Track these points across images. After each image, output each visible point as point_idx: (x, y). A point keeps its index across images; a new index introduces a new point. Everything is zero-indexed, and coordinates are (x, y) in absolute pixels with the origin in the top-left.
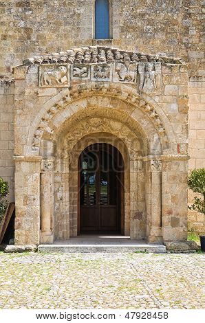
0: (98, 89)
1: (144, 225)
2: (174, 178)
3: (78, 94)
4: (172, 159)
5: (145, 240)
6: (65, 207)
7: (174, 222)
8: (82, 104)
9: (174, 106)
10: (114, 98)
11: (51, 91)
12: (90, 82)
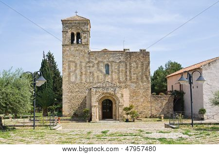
0: (107, 93)
1: (116, 117)
4: (120, 105)
5: (116, 120)
6: (101, 114)
7: (121, 117)
8: (104, 95)
10: (110, 94)
11: (98, 93)
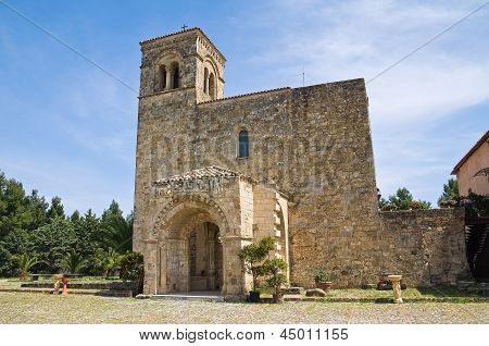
0: (187, 197)
2: (232, 251)
3: (177, 200)
4: (230, 240)
8: (181, 206)
9: (232, 204)
10: (198, 201)
11: (162, 200)
12: (183, 192)
